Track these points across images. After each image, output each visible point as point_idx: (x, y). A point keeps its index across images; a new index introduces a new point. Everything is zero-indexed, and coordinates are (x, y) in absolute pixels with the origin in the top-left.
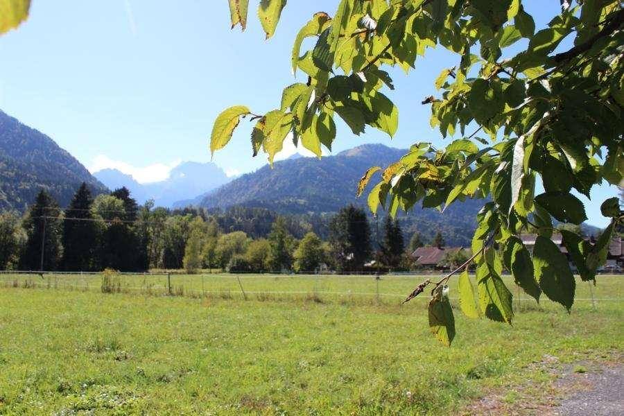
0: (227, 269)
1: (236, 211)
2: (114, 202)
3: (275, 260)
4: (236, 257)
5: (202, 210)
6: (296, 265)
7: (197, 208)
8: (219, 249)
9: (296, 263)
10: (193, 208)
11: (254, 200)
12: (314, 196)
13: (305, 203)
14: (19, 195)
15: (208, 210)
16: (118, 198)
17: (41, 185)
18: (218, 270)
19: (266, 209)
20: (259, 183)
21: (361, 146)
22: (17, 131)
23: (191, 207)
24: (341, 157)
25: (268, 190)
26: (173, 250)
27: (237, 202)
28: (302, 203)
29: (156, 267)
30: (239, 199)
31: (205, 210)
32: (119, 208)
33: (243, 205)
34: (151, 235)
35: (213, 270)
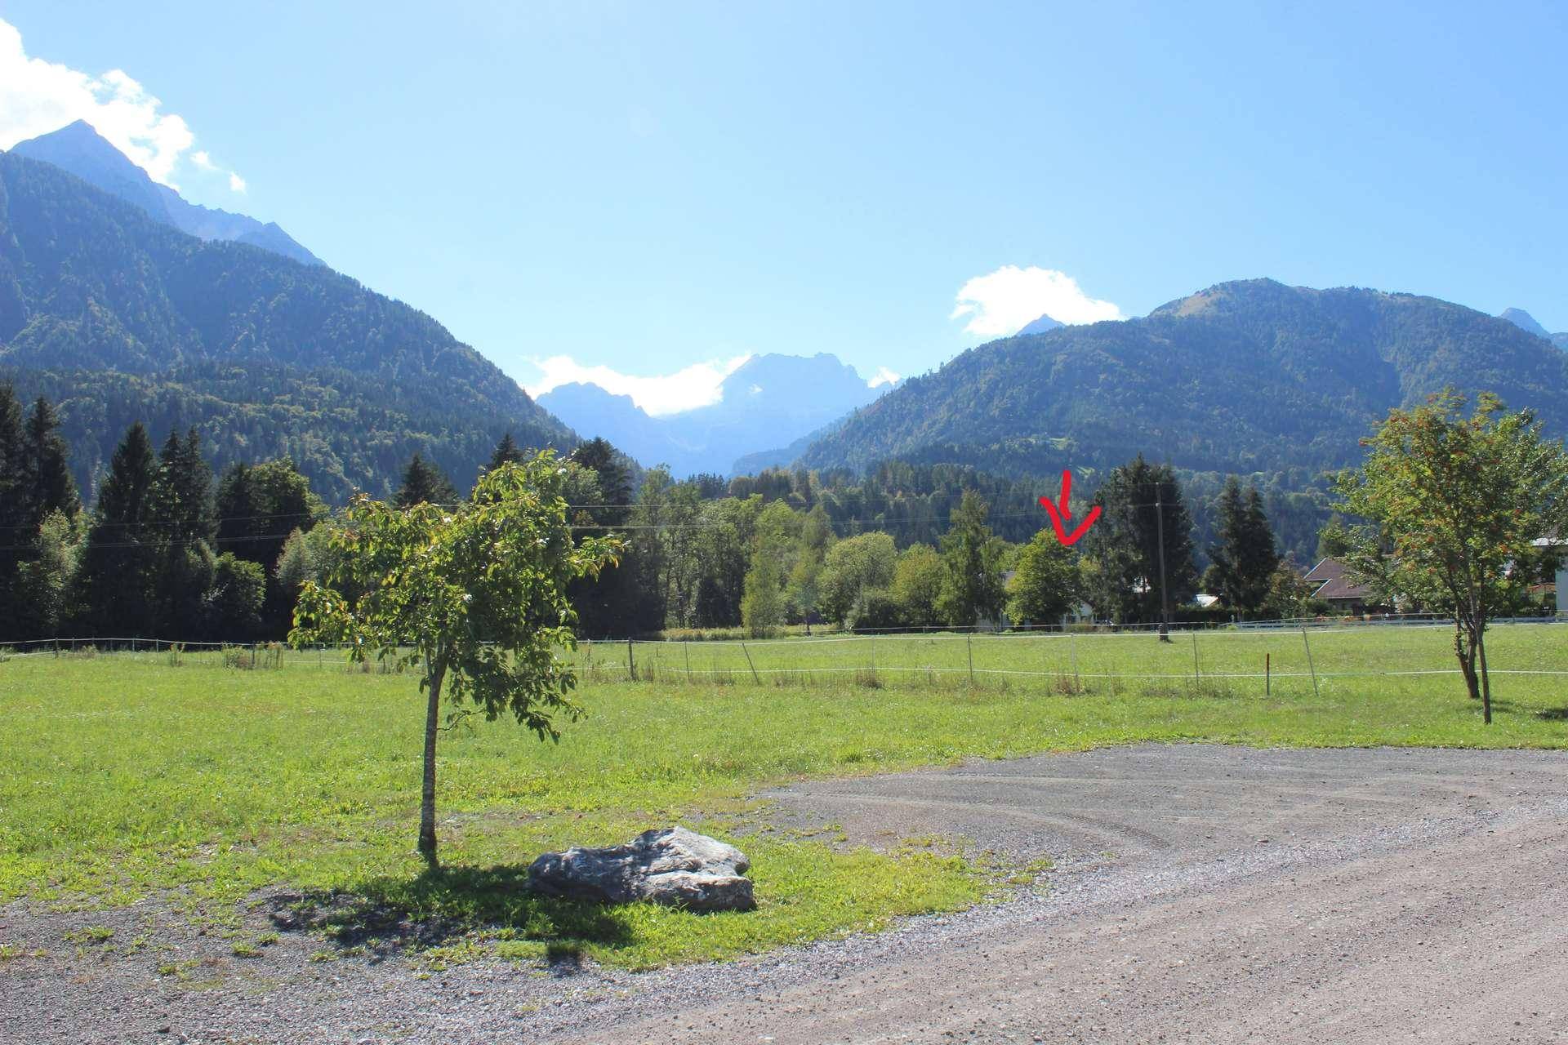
0: (848, 623)
1: (890, 475)
2: (576, 475)
3: (959, 599)
4: (869, 594)
5: (803, 478)
6: (1012, 610)
7: (792, 474)
8: (828, 576)
9: (1012, 605)
10: (782, 473)
11: (937, 445)
12: (1089, 425)
13: (1070, 445)
14: (370, 461)
15: (820, 476)
16: (586, 465)
17: (418, 435)
18: (826, 628)
19: (968, 468)
20: (950, 400)
21: (1215, 288)
22: (357, 308)
23: (776, 469)
24: (1160, 319)
25: (974, 416)
26: (719, 582)
27: (894, 452)
28: (1060, 448)
29: (682, 625)
30: (902, 444)
31: (813, 475)
32: (587, 490)
33: (910, 459)
34: (667, 547)
35: (814, 628)
